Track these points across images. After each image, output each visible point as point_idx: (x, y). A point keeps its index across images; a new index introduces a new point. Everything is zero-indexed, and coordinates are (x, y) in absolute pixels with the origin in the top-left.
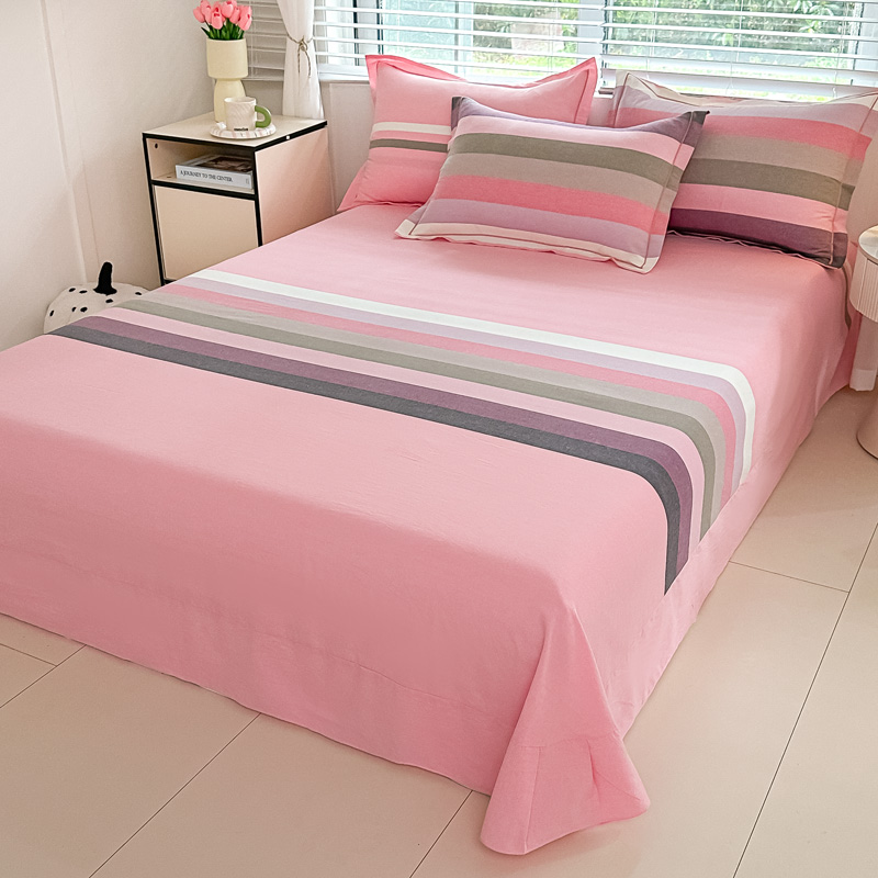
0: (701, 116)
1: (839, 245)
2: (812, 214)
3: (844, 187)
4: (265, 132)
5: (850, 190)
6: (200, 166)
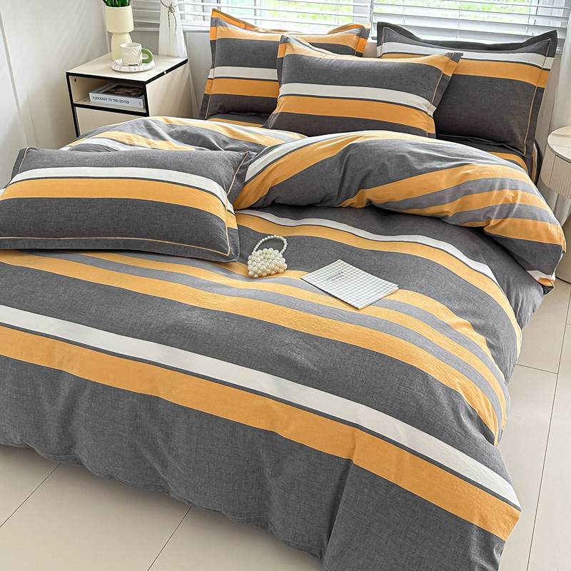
4: (148, 66)
6: (105, 93)
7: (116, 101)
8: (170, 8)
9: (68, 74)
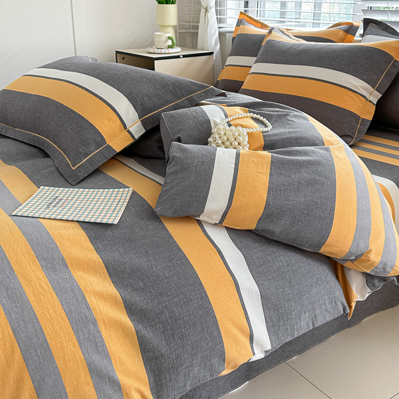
4: (171, 50)
8: (207, 10)
9: (117, 52)
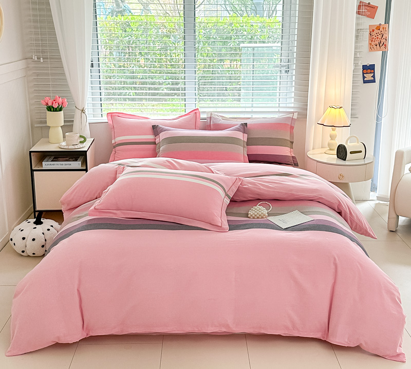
0: (246, 124)
1: (294, 159)
2: (285, 151)
3: (291, 142)
5: (292, 143)
6: (52, 161)
7: (62, 165)
8: (83, 111)
9: (31, 152)
